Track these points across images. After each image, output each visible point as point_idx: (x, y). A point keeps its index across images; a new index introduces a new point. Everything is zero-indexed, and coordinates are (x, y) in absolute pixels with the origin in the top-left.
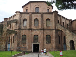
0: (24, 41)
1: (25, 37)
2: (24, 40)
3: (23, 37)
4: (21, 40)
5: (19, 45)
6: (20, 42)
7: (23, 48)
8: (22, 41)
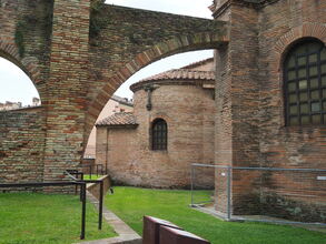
0: (304, 109)
1: (313, 59)
2: (309, 90)
3: (292, 64)
4: (276, 99)
5: (264, 148)
6: (268, 118)
7: (297, 173)
8: (287, 104)
